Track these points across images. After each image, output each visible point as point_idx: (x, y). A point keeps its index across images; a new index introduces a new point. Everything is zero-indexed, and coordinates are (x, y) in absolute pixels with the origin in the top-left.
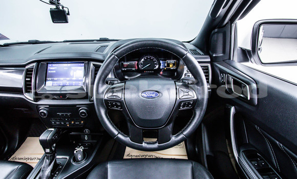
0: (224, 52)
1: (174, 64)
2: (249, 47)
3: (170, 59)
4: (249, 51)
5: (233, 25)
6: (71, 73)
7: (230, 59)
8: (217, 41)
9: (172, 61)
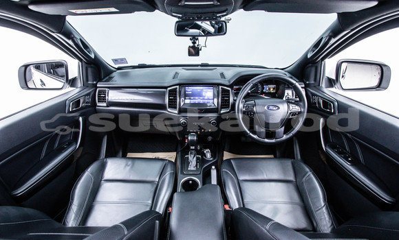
0: (315, 80)
1: (274, 89)
2: (334, 77)
3: (270, 84)
4: (333, 80)
5: (323, 62)
6: (204, 94)
7: (319, 85)
8: (310, 72)
9: (273, 86)
